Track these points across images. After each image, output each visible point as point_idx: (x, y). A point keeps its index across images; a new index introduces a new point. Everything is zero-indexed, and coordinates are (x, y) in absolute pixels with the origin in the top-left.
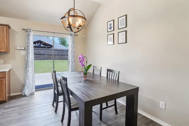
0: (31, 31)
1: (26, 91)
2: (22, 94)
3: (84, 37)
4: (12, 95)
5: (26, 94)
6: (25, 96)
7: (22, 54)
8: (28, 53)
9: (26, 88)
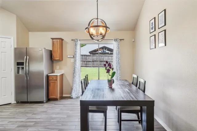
0: (78, 40)
1: (73, 94)
2: (70, 97)
3: (133, 40)
4: (64, 96)
5: (73, 96)
6: (72, 98)
7: (72, 62)
8: (75, 61)
9: (73, 91)
